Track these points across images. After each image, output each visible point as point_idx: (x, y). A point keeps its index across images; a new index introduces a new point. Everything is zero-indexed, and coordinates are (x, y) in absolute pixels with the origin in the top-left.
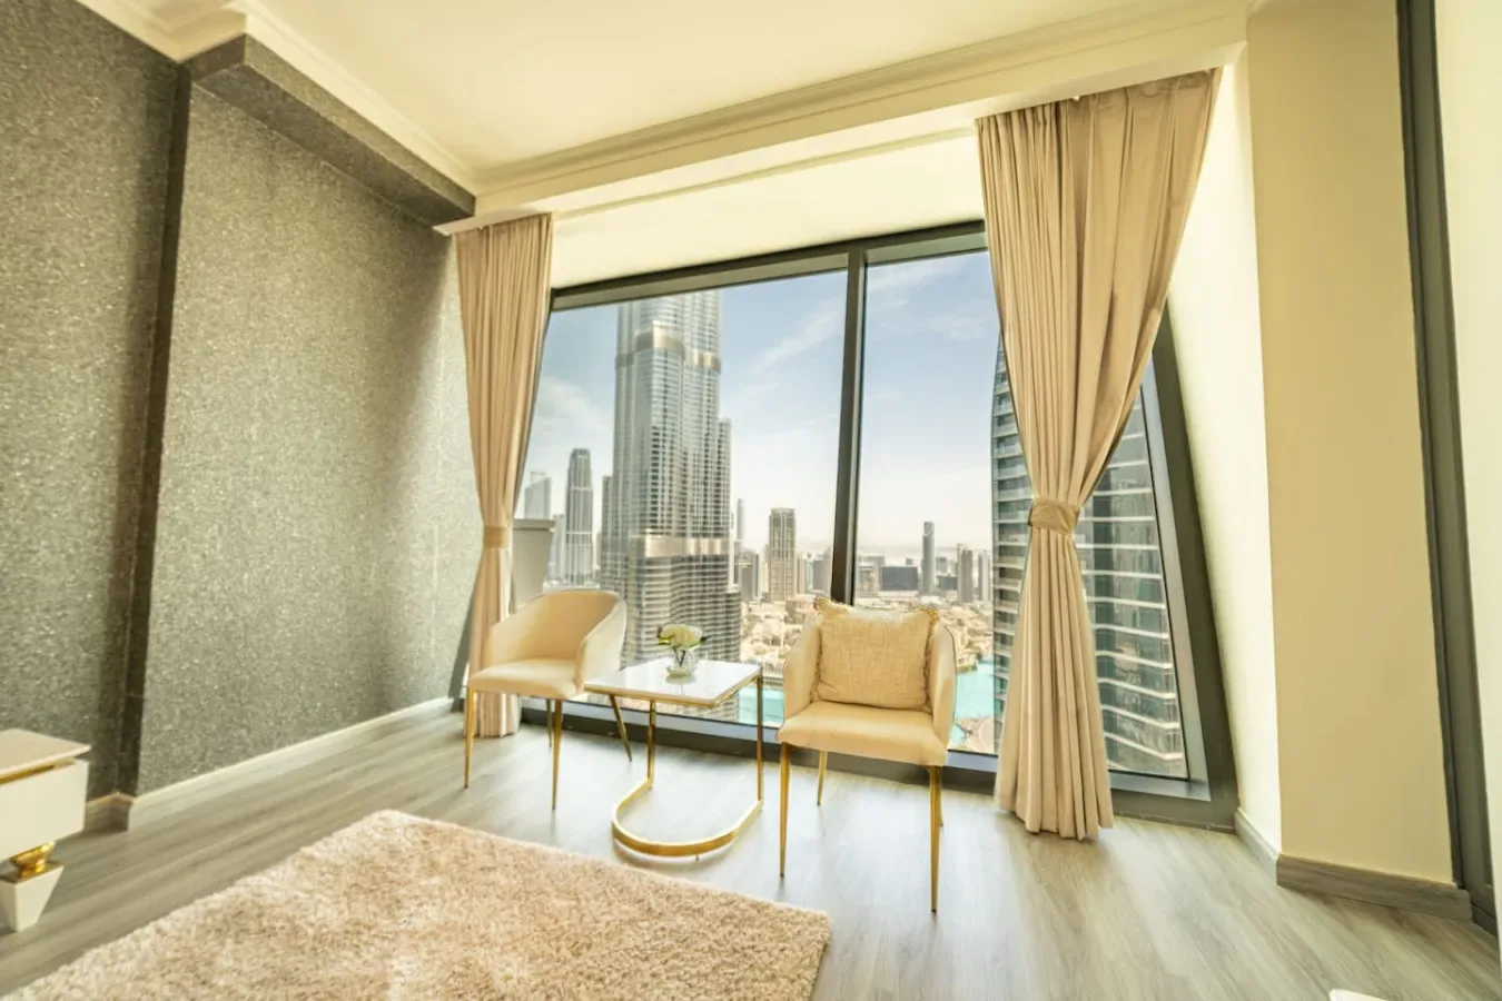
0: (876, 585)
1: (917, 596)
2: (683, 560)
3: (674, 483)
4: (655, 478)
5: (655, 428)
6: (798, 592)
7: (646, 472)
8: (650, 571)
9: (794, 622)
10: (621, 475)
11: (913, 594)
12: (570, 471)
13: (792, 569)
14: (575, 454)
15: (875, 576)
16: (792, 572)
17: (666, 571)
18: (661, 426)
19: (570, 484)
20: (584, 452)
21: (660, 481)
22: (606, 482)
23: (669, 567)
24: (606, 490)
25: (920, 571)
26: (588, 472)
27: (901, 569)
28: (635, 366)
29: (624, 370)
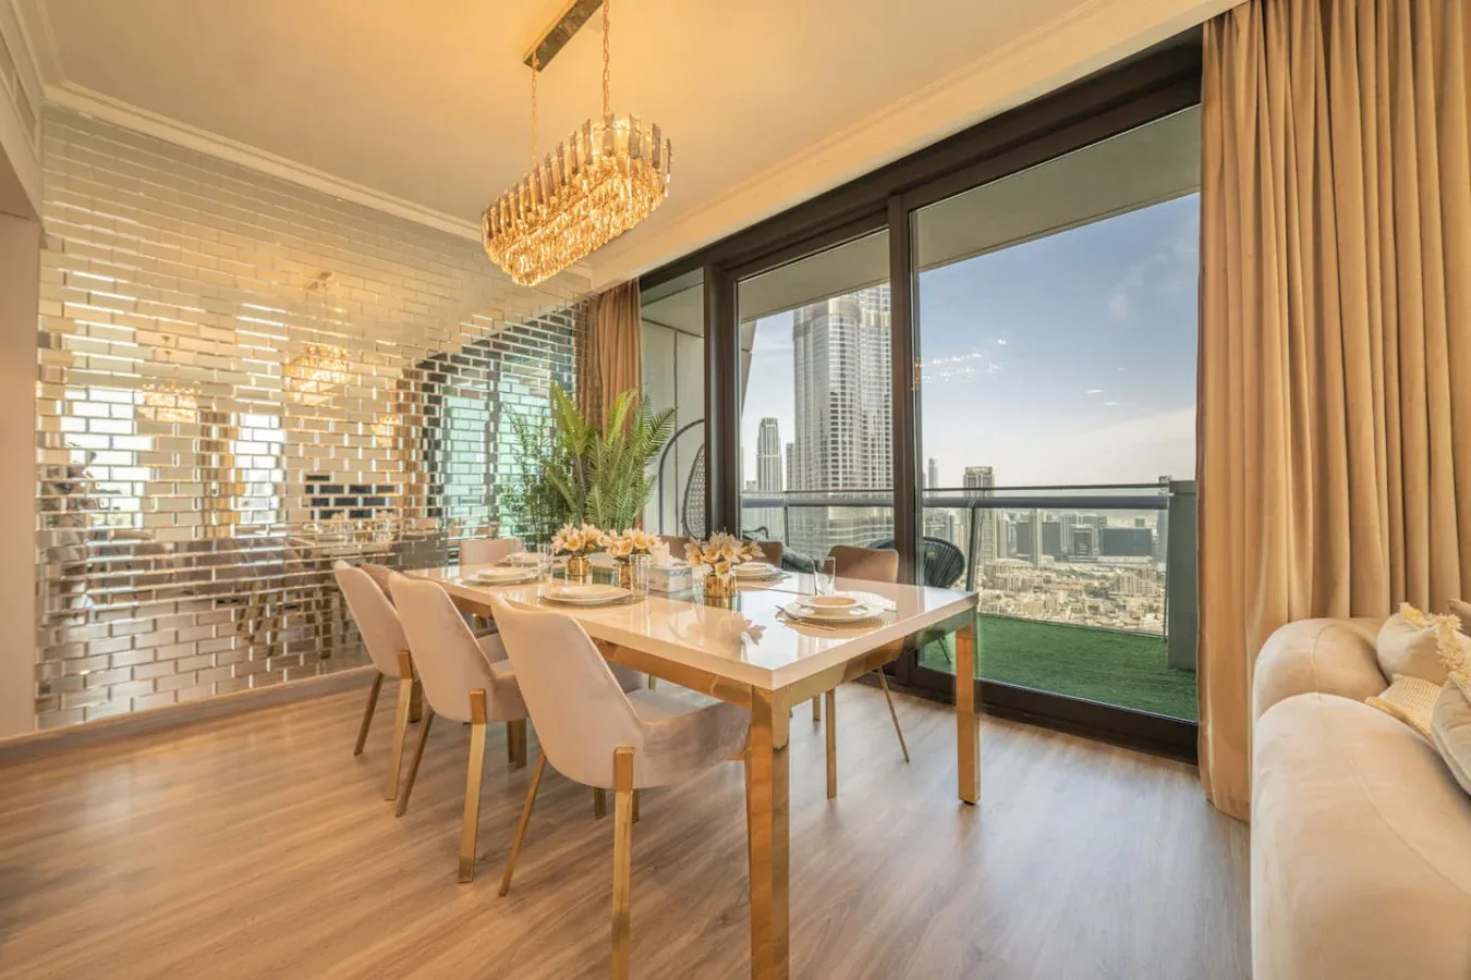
0: (1096, 549)
1: (1151, 562)
2: (866, 522)
3: (854, 446)
4: (834, 442)
5: (832, 393)
6: (999, 556)
7: (826, 437)
8: (832, 533)
9: (993, 588)
10: (803, 441)
11: (1145, 559)
12: (759, 440)
13: (991, 532)
14: (763, 424)
15: (1096, 540)
16: (992, 535)
17: (848, 533)
18: (838, 391)
19: (760, 452)
20: (771, 421)
21: (840, 446)
22: (789, 450)
23: (852, 529)
24: (789, 456)
25: (1155, 532)
26: (776, 439)
27: (1129, 531)
28: (810, 336)
29: (801, 340)
